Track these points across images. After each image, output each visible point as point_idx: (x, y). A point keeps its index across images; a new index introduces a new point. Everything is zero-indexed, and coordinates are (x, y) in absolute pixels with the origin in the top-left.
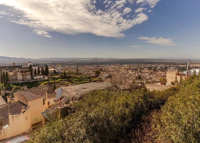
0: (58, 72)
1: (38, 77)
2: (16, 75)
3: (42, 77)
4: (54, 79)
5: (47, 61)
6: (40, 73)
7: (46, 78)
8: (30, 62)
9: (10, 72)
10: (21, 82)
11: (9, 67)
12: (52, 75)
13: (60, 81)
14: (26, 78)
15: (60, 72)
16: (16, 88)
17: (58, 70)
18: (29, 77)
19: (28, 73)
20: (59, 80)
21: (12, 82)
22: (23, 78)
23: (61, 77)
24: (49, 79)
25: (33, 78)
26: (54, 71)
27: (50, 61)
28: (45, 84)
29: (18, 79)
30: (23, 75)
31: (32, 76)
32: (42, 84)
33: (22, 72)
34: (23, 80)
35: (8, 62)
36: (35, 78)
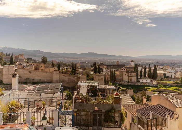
0: (170, 76)
1: (145, 80)
2: (122, 75)
3: (149, 80)
4: (165, 86)
5: (149, 60)
6: (147, 76)
7: (155, 83)
8: (133, 61)
9: (117, 71)
10: (126, 83)
11: (114, 65)
12: (161, 80)
13: (175, 89)
14: (131, 80)
15: (173, 77)
16: (122, 90)
17: (171, 74)
18: (134, 79)
19: (133, 74)
20: (172, 88)
21: (118, 82)
22: (129, 79)
23: (176, 85)
24: (158, 85)
25: (139, 81)
26: (165, 74)
27: (153, 60)
28: (154, 91)
29: (124, 79)
30: (128, 76)
31: (137, 78)
32: (150, 90)
33: (127, 72)
34: (128, 82)
35: (108, 61)
36: (141, 81)
